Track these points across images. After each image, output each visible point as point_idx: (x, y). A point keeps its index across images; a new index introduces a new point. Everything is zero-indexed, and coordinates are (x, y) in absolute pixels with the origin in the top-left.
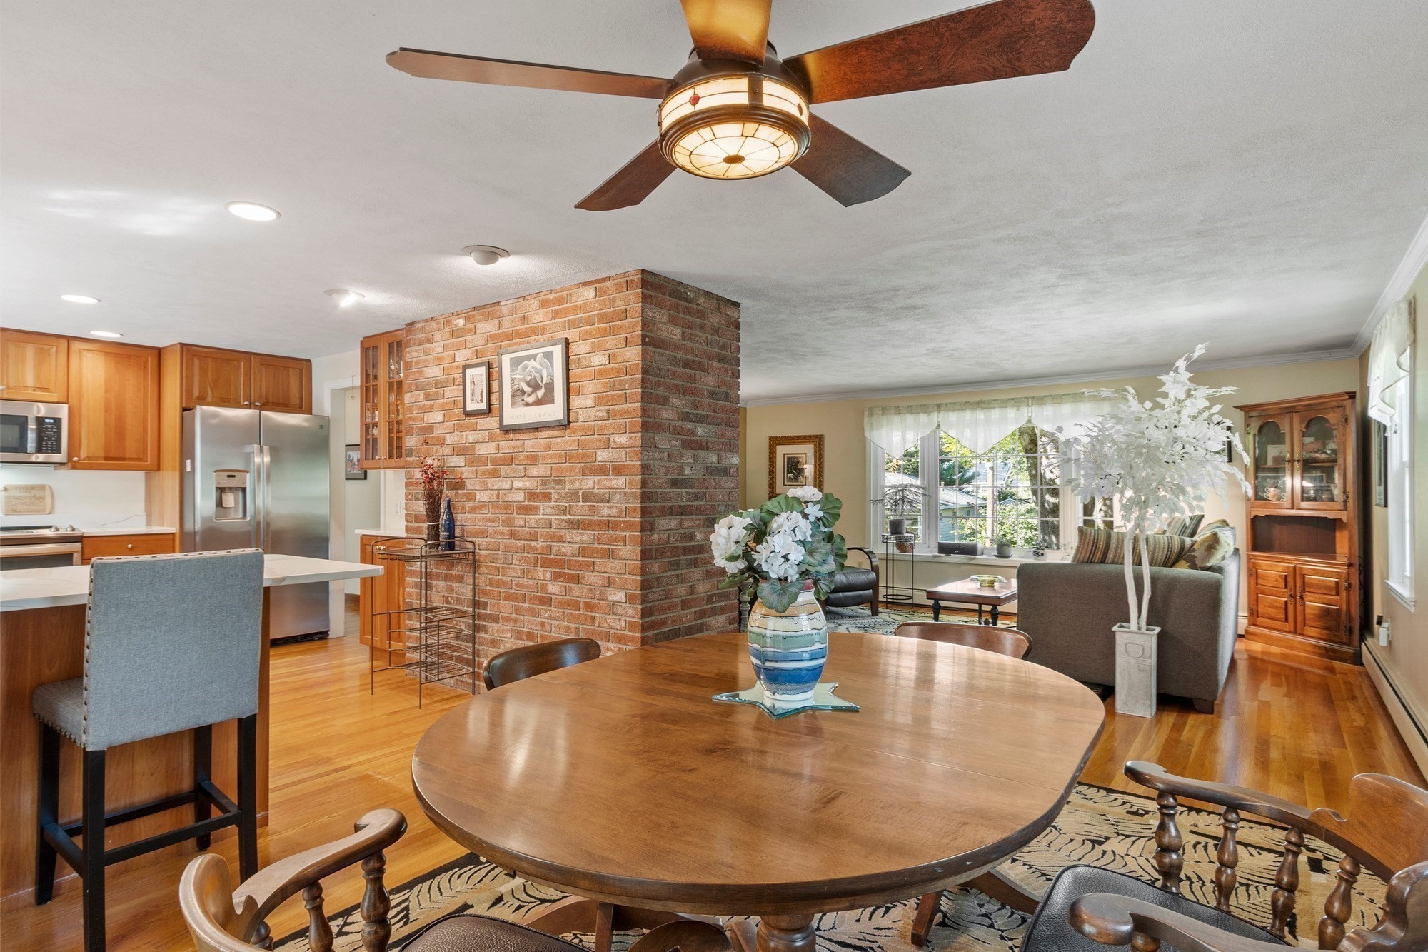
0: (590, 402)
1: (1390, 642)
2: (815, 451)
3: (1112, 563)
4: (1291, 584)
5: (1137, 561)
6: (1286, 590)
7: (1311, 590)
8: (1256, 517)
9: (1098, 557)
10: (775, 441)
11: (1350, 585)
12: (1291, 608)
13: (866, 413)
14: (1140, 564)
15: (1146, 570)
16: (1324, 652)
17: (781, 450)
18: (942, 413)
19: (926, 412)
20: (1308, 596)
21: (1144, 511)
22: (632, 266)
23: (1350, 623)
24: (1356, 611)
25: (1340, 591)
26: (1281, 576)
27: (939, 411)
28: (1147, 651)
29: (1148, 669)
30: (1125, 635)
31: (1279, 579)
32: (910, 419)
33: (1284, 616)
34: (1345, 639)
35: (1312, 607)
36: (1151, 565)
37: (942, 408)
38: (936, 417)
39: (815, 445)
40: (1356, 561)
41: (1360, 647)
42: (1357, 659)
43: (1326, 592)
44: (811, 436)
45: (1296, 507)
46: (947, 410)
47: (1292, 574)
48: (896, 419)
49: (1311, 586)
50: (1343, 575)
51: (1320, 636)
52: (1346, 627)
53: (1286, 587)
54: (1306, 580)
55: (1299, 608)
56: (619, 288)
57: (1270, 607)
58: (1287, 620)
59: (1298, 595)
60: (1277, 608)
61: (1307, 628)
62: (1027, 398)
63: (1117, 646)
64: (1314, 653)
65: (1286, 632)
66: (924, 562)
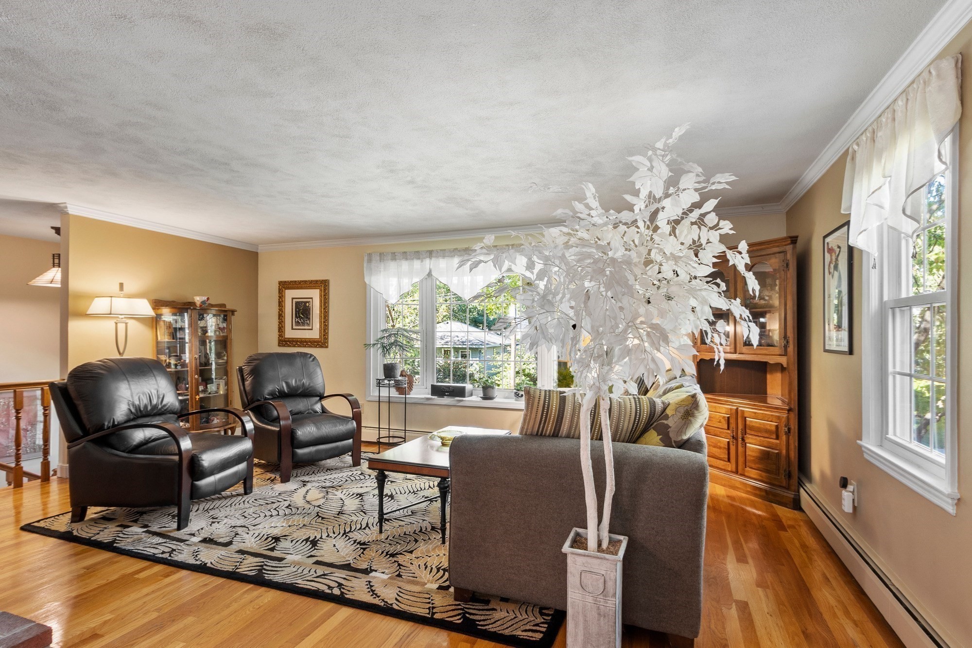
1: (855, 508)
2: (321, 296)
3: (568, 436)
4: (733, 425)
5: (597, 436)
6: (729, 431)
7: (753, 433)
8: (701, 360)
9: (549, 428)
10: (284, 286)
11: (789, 429)
12: (733, 448)
13: (366, 258)
14: (601, 439)
15: (608, 446)
16: (763, 494)
17: (290, 294)
18: (433, 259)
19: (419, 259)
20: (749, 439)
21: (606, 368)
23: (789, 467)
24: (794, 455)
25: (780, 434)
26: (724, 417)
27: (430, 257)
28: (610, 584)
29: (611, 613)
30: (580, 560)
31: (722, 420)
32: (405, 265)
33: (727, 457)
34: (784, 484)
35: (753, 450)
36: (614, 440)
37: (434, 254)
38: (428, 263)
39: (321, 290)
40: (795, 405)
41: (799, 492)
42: (796, 505)
43: (766, 435)
44: (317, 281)
45: (738, 352)
46: (437, 257)
47: (734, 416)
49: (752, 428)
50: (783, 420)
51: (760, 478)
52: (785, 471)
53: (728, 429)
54: (748, 423)
55: (740, 449)
57: (714, 447)
58: (729, 460)
59: (740, 436)
60: (720, 448)
61: (747, 469)
62: (507, 245)
63: (569, 575)
64: (755, 495)
65: (728, 471)
66: (417, 403)
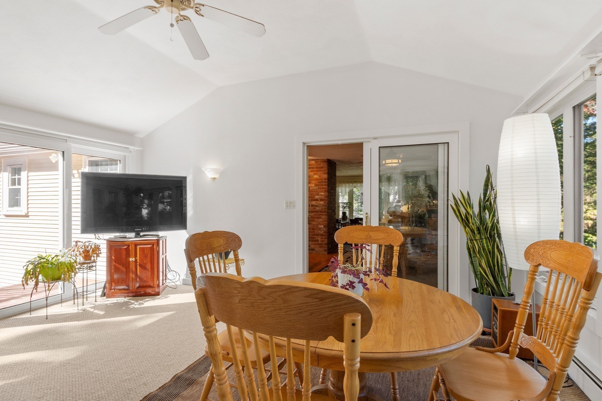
0: (313, 185)
19: (351, 183)
22: (325, 158)
27: (355, 183)
32: (347, 185)
48: (344, 185)
56: (322, 162)
